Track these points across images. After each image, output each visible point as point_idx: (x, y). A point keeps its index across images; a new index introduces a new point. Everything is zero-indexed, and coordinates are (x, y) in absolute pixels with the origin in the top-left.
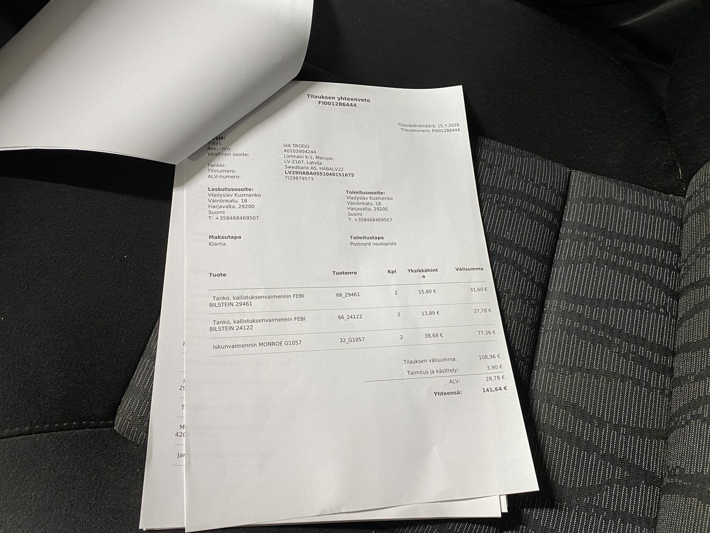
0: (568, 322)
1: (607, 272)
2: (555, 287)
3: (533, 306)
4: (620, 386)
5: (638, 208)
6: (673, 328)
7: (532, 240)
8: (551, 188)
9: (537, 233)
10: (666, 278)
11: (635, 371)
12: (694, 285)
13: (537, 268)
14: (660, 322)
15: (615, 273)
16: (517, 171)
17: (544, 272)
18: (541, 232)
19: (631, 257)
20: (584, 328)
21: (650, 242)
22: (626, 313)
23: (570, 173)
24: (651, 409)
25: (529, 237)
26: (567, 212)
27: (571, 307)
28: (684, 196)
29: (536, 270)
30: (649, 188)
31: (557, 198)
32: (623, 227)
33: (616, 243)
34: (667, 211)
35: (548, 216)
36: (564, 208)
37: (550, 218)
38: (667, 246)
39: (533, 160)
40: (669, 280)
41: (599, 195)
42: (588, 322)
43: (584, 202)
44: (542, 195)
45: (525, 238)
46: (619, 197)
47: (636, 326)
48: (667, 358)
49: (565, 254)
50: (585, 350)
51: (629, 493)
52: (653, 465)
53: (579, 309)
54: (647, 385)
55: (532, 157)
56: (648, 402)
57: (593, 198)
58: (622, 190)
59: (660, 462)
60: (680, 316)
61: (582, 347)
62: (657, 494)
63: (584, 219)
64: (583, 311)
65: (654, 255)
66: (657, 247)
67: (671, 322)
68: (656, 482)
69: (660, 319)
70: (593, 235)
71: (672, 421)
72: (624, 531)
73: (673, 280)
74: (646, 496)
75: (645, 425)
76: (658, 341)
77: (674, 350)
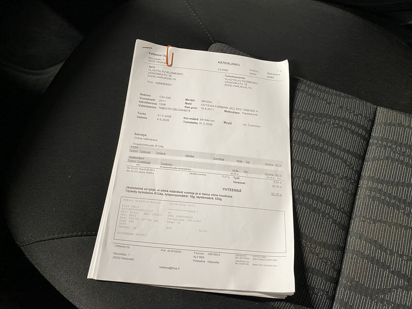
0: (373, 194)
1: (398, 166)
2: (365, 173)
3: (353, 184)
7: (353, 146)
8: (365, 116)
13: (355, 162)
15: (402, 167)
16: (345, 107)
17: (359, 164)
18: (358, 141)
20: (383, 197)
23: (376, 109)
26: (374, 130)
27: (375, 185)
31: (368, 123)
33: (403, 149)
35: (362, 132)
36: (372, 128)
37: (364, 134)
39: (354, 101)
41: (394, 122)
42: (385, 194)
43: (385, 125)
44: (359, 120)
45: (349, 145)
46: (406, 122)
49: (372, 154)
50: (383, 210)
53: (380, 186)
57: (390, 123)
58: (408, 119)
61: (381, 208)
63: (384, 135)
64: (382, 188)
70: (389, 144)
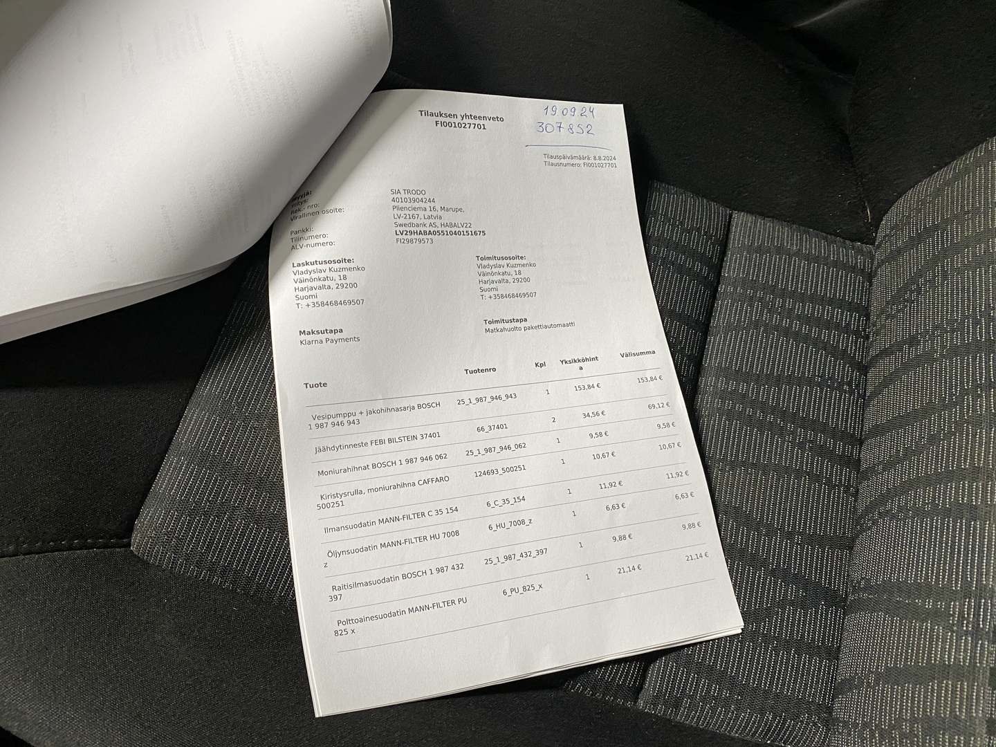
0: (728, 404)
1: (778, 340)
2: (711, 361)
4: (794, 484)
5: (817, 259)
6: (860, 411)
7: (681, 301)
8: (706, 233)
9: (688, 291)
10: (851, 348)
11: (812, 464)
12: (885, 353)
13: (687, 336)
14: (844, 403)
15: (788, 342)
16: (662, 212)
17: (698, 341)
18: (692, 290)
19: (808, 320)
20: (749, 411)
21: (831, 302)
22: (801, 392)
23: (731, 216)
24: (832, 512)
25: (677, 296)
26: (726, 265)
27: (732, 385)
28: (873, 244)
29: (686, 339)
30: (831, 234)
31: (714, 247)
32: (797, 284)
33: (789, 303)
34: (852, 264)
35: (701, 269)
36: (723, 260)
37: (705, 272)
38: (851, 307)
39: (682, 199)
40: (855, 349)
41: (768, 243)
42: (753, 404)
43: (748, 252)
44: (693, 242)
45: (672, 298)
47: (814, 408)
48: (852, 448)
49: (724, 318)
50: (750, 440)
51: (805, 616)
52: (835, 582)
53: (742, 388)
54: (829, 482)
55: (682, 194)
56: (828, 502)
59: (844, 577)
60: (868, 394)
61: (746, 435)
62: (840, 618)
63: (748, 274)
64: (748, 390)
65: (837, 319)
66: (841, 309)
67: (857, 403)
68: (839, 602)
69: (845, 399)
70: (759, 294)
71: (859, 523)
72: (799, 664)
73: (859, 349)
74: (826, 619)
75: (825, 531)
76: (841, 427)
77: (861, 438)
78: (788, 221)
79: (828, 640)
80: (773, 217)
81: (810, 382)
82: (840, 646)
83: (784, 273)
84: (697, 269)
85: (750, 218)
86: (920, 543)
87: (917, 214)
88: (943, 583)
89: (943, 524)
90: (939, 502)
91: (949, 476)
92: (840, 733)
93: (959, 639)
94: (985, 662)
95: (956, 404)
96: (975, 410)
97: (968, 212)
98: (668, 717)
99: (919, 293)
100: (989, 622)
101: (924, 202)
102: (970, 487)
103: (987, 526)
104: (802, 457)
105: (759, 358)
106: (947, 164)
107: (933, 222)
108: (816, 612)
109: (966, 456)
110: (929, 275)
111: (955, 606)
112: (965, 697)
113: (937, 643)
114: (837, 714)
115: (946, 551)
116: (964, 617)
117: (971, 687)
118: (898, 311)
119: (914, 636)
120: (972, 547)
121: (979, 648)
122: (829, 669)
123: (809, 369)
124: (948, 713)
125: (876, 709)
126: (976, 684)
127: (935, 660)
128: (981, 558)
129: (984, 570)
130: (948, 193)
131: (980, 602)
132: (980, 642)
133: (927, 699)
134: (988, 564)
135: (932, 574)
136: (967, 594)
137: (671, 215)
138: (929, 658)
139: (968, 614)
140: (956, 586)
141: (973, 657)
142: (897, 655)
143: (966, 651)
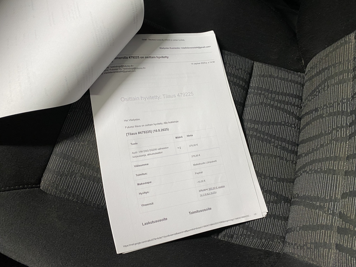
0: (251, 133)
1: (269, 109)
2: (245, 117)
4: (274, 160)
5: (284, 79)
6: (298, 134)
7: (235, 95)
9: (237, 92)
10: (296, 111)
11: (280, 153)
12: (307, 114)
15: (273, 110)
17: (241, 110)
18: (239, 91)
19: (280, 102)
20: (258, 135)
21: (288, 95)
22: (277, 128)
24: (287, 170)
26: (251, 82)
27: (253, 126)
28: (304, 73)
30: (289, 70)
31: (247, 75)
32: (277, 88)
34: (297, 81)
36: (250, 80)
38: (296, 97)
42: (260, 132)
43: (259, 77)
46: (275, 74)
47: (282, 132)
48: (295, 147)
49: (250, 102)
50: (259, 145)
51: (277, 207)
52: (287, 194)
53: (256, 126)
54: (286, 160)
55: (236, 56)
56: (286, 167)
57: (263, 75)
58: (277, 71)
59: (290, 193)
60: (301, 128)
62: (289, 206)
64: (258, 127)
65: (290, 101)
66: (292, 97)
67: (297, 131)
68: (289, 201)
69: (292, 130)
70: (263, 92)
71: (296, 174)
72: (274, 222)
73: (298, 112)
74: (284, 207)
75: (284, 177)
76: (291, 140)
77: (298, 143)
78: (274, 65)
79: (285, 214)
80: (269, 64)
81: (280, 124)
82: (288, 217)
83: (272, 84)
84: (241, 84)
85: (260, 64)
86: (316, 182)
87: (320, 63)
88: (323, 196)
89: (324, 176)
90: (323, 168)
91: (327, 159)
92: (287, 246)
93: (327, 216)
94: (336, 224)
95: (330, 134)
96: (336, 136)
97: (337, 63)
98: (229, 241)
99: (319, 92)
100: (338, 210)
101: (322, 59)
102: (334, 163)
103: (339, 177)
104: (277, 151)
105: (262, 116)
106: (331, 45)
107: (325, 67)
108: (281, 205)
109: (333, 152)
110: (323, 86)
111: (326, 205)
112: (329, 236)
113: (320, 217)
114: (286, 240)
115: (324, 186)
116: (329, 208)
117: (331, 232)
118: (312, 99)
119: (312, 215)
120: (333, 184)
121: (334, 219)
122: (285, 224)
123: (280, 119)
124: (323, 241)
125: (299, 239)
126: (332, 231)
127: (319, 223)
128: (336, 188)
129: (337, 192)
130: (330, 56)
131: (335, 203)
132: (334, 217)
133: (316, 236)
134: (339, 190)
135: (319, 193)
136: (331, 200)
137: (232, 64)
138: (317, 222)
139: (331, 207)
140: (327, 198)
141: (332, 222)
142: (307, 220)
143: (329, 220)
